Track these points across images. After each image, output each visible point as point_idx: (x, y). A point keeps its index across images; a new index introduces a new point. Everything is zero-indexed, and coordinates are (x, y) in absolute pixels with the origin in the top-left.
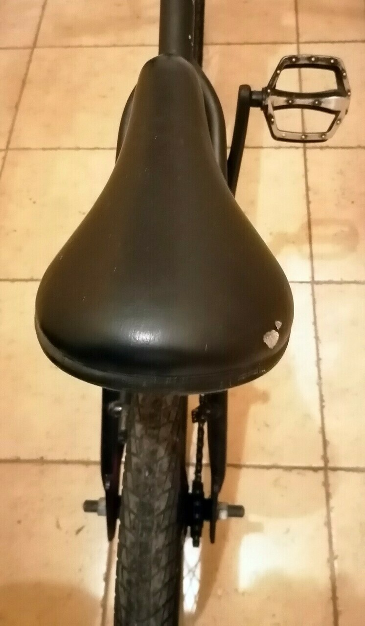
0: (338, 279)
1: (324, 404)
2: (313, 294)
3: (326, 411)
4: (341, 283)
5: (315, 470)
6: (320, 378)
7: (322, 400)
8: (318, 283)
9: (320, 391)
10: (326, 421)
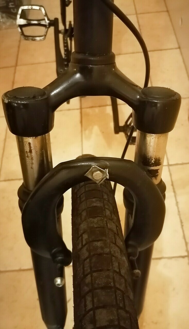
0: (180, 162)
1: (183, 224)
2: (169, 171)
3: (184, 227)
4: (182, 164)
5: (183, 257)
6: (179, 212)
7: (181, 222)
8: (171, 165)
9: (180, 218)
10: (185, 232)
